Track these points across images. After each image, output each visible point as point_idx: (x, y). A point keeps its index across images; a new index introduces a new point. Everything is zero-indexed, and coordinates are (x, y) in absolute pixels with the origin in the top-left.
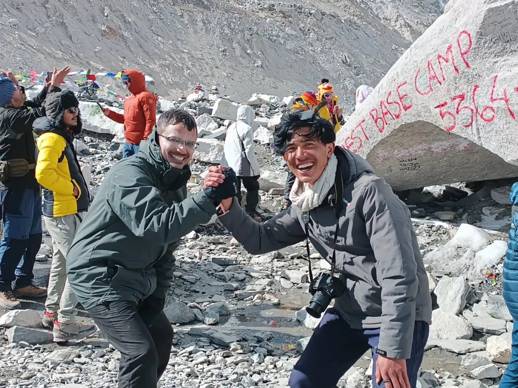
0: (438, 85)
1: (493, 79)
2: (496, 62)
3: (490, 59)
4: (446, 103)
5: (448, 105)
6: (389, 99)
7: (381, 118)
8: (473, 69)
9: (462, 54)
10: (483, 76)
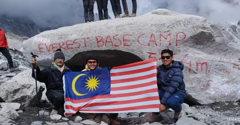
0: (155, 45)
1: (186, 55)
2: (188, 49)
3: (187, 47)
4: (155, 54)
5: (156, 55)
6: (115, 37)
7: (103, 42)
8: (178, 47)
9: (177, 40)
10: (181, 52)
